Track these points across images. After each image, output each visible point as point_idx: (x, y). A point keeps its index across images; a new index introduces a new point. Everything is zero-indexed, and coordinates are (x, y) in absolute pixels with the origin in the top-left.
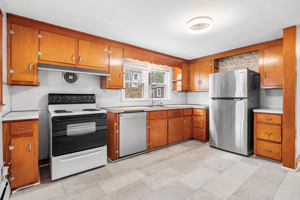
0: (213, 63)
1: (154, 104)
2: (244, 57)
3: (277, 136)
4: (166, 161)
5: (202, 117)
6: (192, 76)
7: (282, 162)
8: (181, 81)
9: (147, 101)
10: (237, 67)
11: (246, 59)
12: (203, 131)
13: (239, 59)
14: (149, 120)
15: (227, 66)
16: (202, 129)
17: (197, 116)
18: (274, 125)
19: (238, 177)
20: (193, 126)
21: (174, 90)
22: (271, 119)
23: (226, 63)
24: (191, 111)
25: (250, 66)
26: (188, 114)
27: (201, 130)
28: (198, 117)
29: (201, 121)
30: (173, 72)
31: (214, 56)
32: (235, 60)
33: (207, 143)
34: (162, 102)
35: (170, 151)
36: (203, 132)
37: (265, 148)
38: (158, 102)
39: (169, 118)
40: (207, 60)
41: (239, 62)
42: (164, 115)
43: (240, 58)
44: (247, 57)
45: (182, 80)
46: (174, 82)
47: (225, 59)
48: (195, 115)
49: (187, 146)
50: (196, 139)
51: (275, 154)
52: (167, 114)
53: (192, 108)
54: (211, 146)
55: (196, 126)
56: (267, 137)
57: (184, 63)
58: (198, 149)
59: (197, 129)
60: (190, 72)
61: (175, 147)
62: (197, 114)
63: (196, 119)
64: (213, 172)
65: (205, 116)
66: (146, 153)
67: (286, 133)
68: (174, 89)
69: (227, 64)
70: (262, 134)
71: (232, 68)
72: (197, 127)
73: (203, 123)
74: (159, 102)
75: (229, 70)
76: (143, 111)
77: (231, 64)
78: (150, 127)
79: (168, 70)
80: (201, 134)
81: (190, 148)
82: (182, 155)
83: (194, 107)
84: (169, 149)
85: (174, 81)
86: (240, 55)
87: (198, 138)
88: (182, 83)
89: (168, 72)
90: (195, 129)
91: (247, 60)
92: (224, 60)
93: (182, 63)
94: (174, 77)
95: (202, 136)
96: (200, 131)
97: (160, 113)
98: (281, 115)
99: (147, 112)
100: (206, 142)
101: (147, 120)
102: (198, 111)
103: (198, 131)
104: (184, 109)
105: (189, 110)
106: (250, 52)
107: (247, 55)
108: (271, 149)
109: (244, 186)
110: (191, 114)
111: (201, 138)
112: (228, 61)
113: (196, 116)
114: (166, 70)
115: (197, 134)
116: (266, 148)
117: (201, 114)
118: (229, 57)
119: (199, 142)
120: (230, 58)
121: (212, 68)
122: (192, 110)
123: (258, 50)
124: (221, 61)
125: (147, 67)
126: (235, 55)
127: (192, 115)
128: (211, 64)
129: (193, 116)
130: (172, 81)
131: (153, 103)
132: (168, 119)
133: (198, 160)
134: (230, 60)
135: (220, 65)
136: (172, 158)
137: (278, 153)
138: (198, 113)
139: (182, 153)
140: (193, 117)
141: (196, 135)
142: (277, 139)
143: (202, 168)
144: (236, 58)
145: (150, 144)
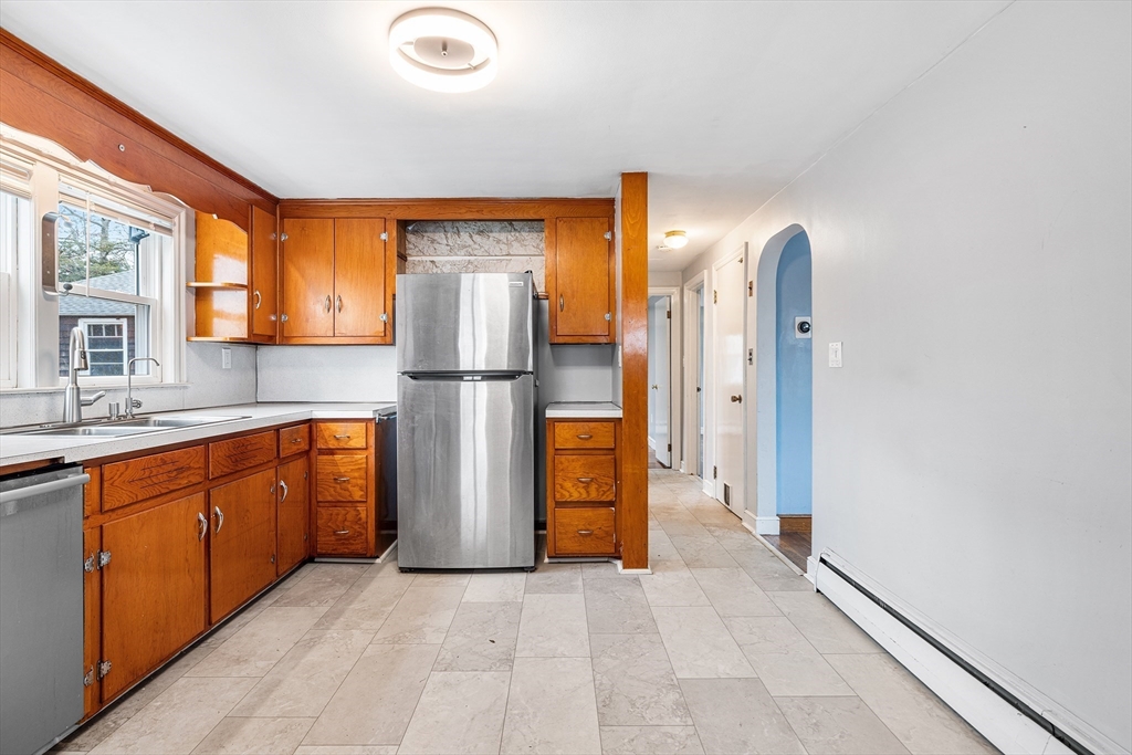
0: (395, 234)
1: (87, 413)
2: (491, 232)
3: (606, 484)
4: (250, 728)
5: (360, 456)
6: (293, 274)
7: (619, 558)
8: (244, 294)
9: (28, 394)
10: (469, 262)
11: (498, 241)
12: (363, 515)
13: (476, 237)
14: (97, 520)
15: (438, 254)
16: (361, 508)
17: (333, 454)
18: (599, 452)
19: (564, 656)
20: (314, 501)
21: (197, 335)
22: (591, 437)
23: (433, 241)
24: (307, 435)
25: (510, 266)
26: (294, 448)
27: (354, 513)
28: (337, 457)
29: (356, 474)
30: (193, 243)
31: (396, 207)
32: (465, 236)
33: (378, 561)
34: (135, 396)
35: (238, 661)
36: (364, 520)
37: (577, 526)
38: (109, 399)
39: (215, 483)
40: (368, 215)
41: (477, 246)
42: (189, 468)
43: (480, 232)
44: (503, 236)
45: (249, 287)
46: (201, 295)
47: (431, 229)
48: (322, 452)
49: (301, 601)
50: (330, 556)
51: (601, 539)
52: (202, 460)
53: (310, 420)
54: (403, 570)
55: (330, 499)
56: (583, 491)
57: (257, 203)
58: (361, 597)
59: (335, 511)
60: (282, 256)
61: (248, 630)
62: (332, 444)
63: (329, 469)
64: (486, 676)
65: (372, 450)
66: (79, 740)
67: (630, 471)
68: (200, 327)
69: (436, 246)
70: (568, 485)
71: (453, 264)
72: (336, 504)
73: (360, 482)
74: (121, 399)
75: (445, 270)
76: (55, 465)
77: (451, 251)
78: (105, 559)
79: (166, 224)
80: (357, 527)
81: (323, 609)
82: (313, 656)
83: (319, 413)
84: (221, 649)
85: (197, 289)
86: (479, 224)
87: (343, 550)
88: (251, 300)
89: (166, 237)
90: (324, 513)
91: (502, 246)
92: (426, 232)
93: (251, 203)
94: (199, 265)
95: (361, 534)
96: (349, 517)
97: (164, 463)
98: (617, 421)
99: (85, 465)
100: (378, 557)
101: (86, 518)
102: (340, 430)
103: (340, 518)
104: (277, 429)
105: (298, 431)
106: (510, 221)
107: (502, 228)
108: (592, 528)
109: (598, 677)
110: (307, 448)
111: (353, 547)
112: (440, 236)
113: (331, 452)
114: (155, 220)
115: (334, 533)
116: (580, 527)
117: (353, 444)
118: (446, 223)
119: (344, 566)
120: (448, 225)
121: (388, 253)
122: (310, 427)
123: (543, 220)
124: (414, 232)
125: (26, 175)
126: (465, 221)
127: (307, 453)
128: (384, 236)
129: (313, 454)
130: (188, 287)
131: (80, 404)
132: (208, 485)
133: (397, 647)
134: (449, 235)
135: (411, 246)
136: (269, 691)
137: (607, 533)
138: (338, 439)
139: (310, 644)
140: (313, 461)
141: (333, 538)
142: (605, 492)
143: (438, 676)
144: (468, 229)
145: (105, 667)
